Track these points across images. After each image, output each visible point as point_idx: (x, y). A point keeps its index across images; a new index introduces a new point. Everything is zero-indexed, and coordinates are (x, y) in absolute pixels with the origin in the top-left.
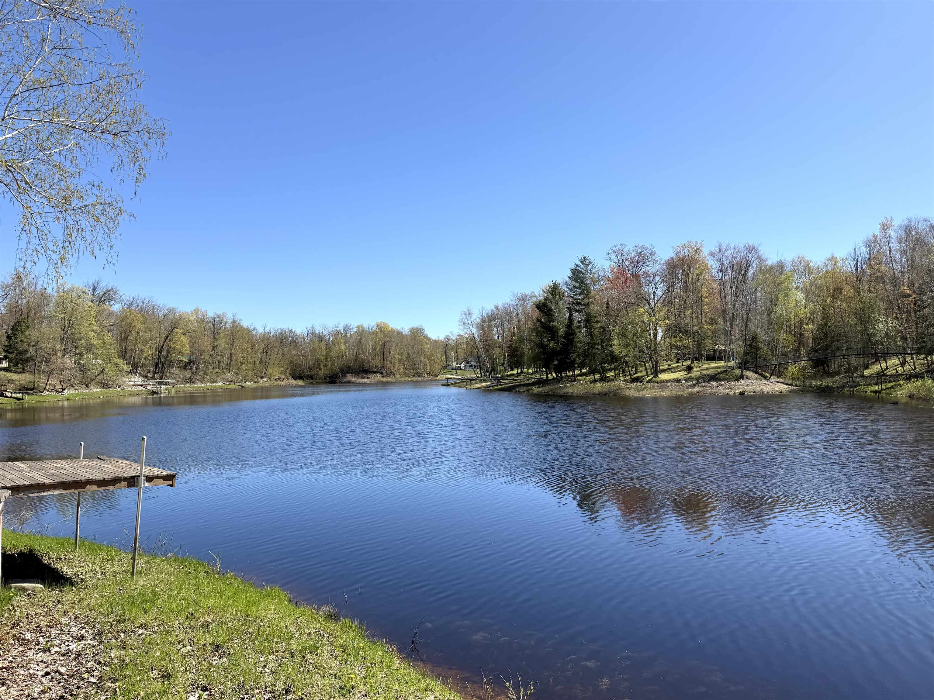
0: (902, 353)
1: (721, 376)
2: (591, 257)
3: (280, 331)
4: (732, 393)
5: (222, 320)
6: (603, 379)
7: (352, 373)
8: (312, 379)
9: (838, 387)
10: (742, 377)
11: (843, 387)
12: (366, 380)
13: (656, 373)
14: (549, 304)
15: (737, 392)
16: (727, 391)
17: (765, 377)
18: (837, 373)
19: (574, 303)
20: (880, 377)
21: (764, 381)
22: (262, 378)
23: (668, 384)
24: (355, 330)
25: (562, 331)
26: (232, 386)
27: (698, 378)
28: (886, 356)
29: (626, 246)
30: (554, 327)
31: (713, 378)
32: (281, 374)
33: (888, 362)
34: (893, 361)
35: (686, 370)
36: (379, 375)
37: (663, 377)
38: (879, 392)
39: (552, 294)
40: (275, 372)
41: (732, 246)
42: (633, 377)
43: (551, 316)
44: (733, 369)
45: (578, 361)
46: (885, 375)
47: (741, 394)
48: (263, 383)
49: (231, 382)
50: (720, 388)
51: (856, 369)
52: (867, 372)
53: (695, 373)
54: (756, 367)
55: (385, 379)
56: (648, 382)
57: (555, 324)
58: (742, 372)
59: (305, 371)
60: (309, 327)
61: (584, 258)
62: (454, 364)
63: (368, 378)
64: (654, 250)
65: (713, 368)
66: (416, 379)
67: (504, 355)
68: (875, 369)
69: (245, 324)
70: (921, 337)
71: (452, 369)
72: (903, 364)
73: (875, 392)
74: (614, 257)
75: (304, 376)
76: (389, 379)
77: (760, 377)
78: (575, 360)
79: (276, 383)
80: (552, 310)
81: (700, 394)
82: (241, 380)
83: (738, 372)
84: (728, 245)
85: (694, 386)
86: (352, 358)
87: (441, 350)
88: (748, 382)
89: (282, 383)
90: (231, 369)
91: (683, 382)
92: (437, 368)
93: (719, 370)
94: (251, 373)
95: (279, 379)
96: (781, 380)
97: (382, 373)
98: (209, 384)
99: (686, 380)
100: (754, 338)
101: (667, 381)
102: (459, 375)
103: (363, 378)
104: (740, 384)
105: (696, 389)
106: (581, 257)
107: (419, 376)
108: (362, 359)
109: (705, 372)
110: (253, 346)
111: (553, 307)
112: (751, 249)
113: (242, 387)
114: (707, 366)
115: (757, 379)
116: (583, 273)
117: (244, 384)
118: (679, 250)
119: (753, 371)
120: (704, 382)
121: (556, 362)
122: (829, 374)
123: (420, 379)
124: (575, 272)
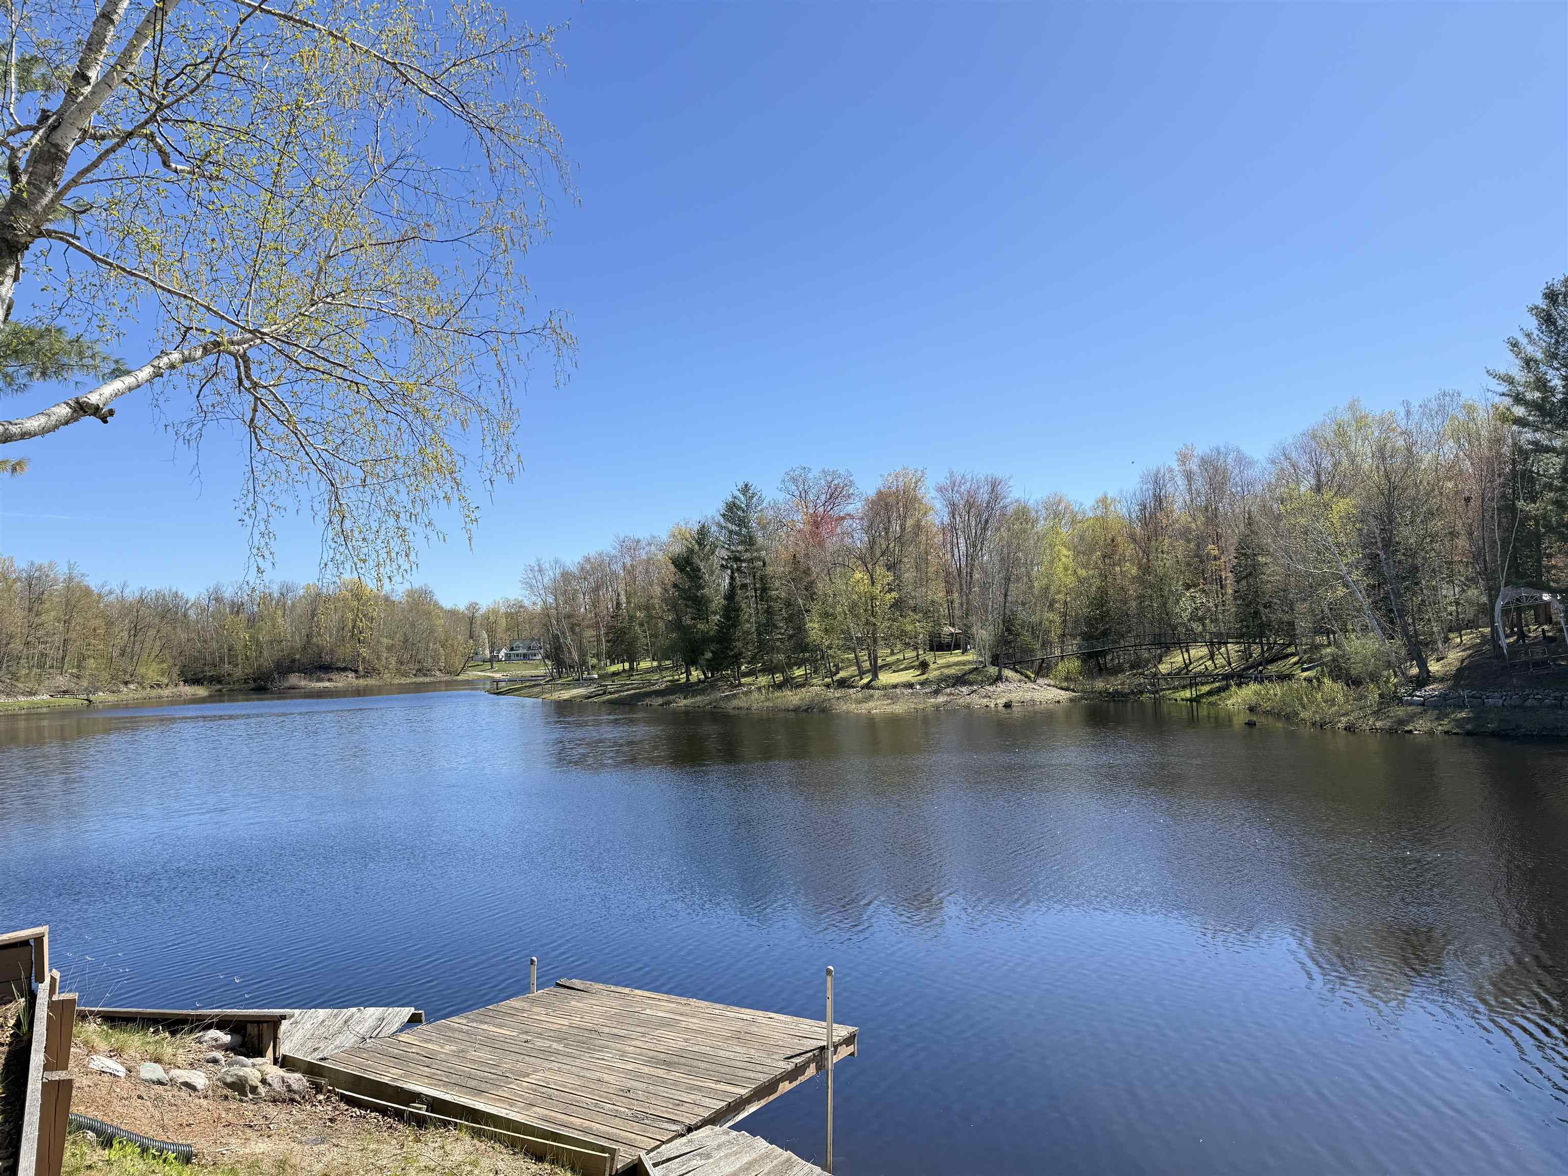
1: (971, 677)
2: (756, 485)
3: (154, 595)
4: (993, 705)
5: (47, 576)
6: (788, 683)
7: (299, 671)
8: (220, 682)
10: (999, 678)
12: (327, 684)
13: (875, 670)
14: (696, 560)
15: (1002, 701)
16: (984, 701)
17: (1030, 679)
19: (730, 558)
20: (1186, 675)
21: (1030, 685)
22: (126, 683)
23: (898, 691)
24: (301, 592)
25: (718, 604)
26: (68, 701)
27: (938, 682)
28: (1183, 644)
29: (810, 469)
30: (703, 596)
31: (960, 680)
32: (163, 675)
33: (1192, 652)
34: (1199, 651)
35: (918, 667)
36: (351, 675)
37: (885, 678)
39: (699, 544)
40: (152, 672)
41: (969, 477)
42: (834, 677)
43: (700, 578)
44: (985, 666)
45: (747, 653)
46: (1188, 672)
47: (1006, 705)
48: (129, 693)
49: (65, 692)
50: (974, 696)
51: (1147, 664)
52: (1163, 668)
53: (933, 674)
54: (1014, 664)
55: (362, 682)
56: (862, 688)
57: (706, 591)
58: (1000, 671)
59: (206, 668)
60: (212, 585)
61: (746, 486)
62: (487, 652)
63: (330, 680)
64: (851, 478)
65: (956, 664)
66: (421, 679)
67: (599, 641)
69: (93, 583)
71: (484, 661)
72: (1211, 656)
74: (793, 487)
75: (204, 678)
76: (370, 682)
77: (1023, 678)
78: (741, 654)
79: (155, 693)
80: (699, 570)
81: (948, 706)
82: (86, 689)
83: (993, 670)
84: (964, 477)
85: (936, 693)
86: (298, 643)
87: (463, 628)
88: (1011, 686)
89: (166, 692)
90: (65, 667)
91: (918, 687)
92: (458, 663)
93: (967, 668)
94: (105, 675)
95: (158, 685)
96: (1053, 682)
97: (356, 671)
98: (22, 699)
99: (922, 684)
101: (895, 686)
102: (496, 672)
103: (320, 680)
104: (999, 689)
105: (941, 699)
106: (741, 485)
107: (425, 675)
108: (318, 646)
109: (946, 671)
110: (110, 624)
111: (702, 565)
112: (994, 484)
113: (90, 701)
114: (944, 661)
115: (1020, 681)
116: (743, 510)
117: (92, 697)
118: (890, 479)
119: (1012, 669)
120: (949, 686)
121: (709, 655)
123: (427, 680)
124: (732, 507)
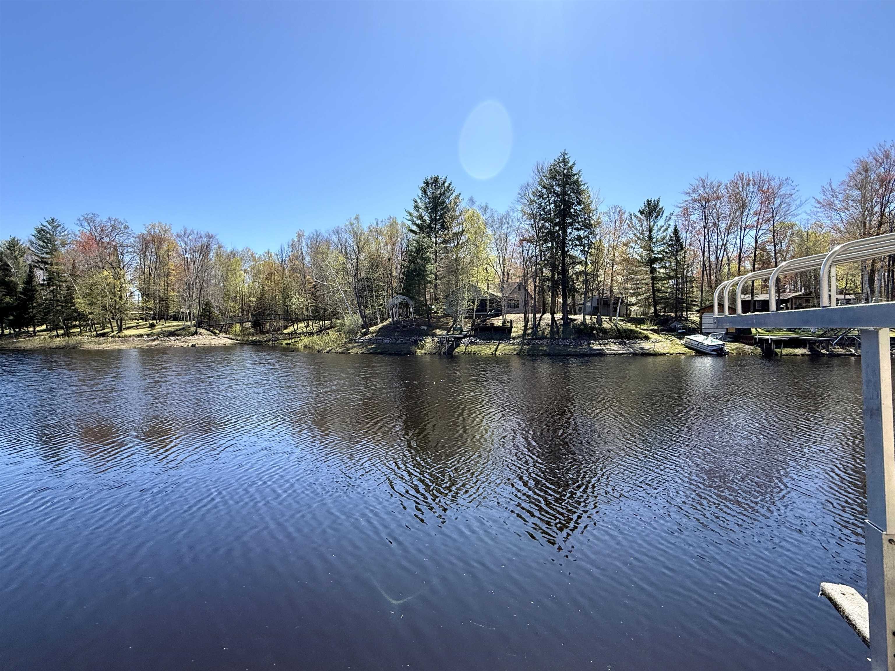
0: (308, 319)
1: (178, 332)
2: (60, 219)
4: (185, 346)
6: (67, 334)
9: (265, 341)
10: (196, 333)
11: (269, 341)
13: (120, 330)
15: (190, 345)
16: (182, 344)
17: (215, 334)
18: (268, 332)
19: (39, 262)
20: (293, 335)
21: (214, 337)
23: (132, 338)
25: (20, 287)
27: (159, 334)
28: (298, 321)
29: (98, 216)
30: (10, 282)
31: (172, 334)
33: (298, 325)
34: (302, 325)
35: (149, 327)
37: (127, 332)
38: (290, 344)
39: (10, 249)
41: (195, 232)
42: (98, 333)
43: (7, 271)
44: (190, 327)
45: (38, 316)
46: (296, 333)
47: (193, 346)
50: (177, 341)
51: (279, 329)
52: (285, 331)
53: (157, 329)
54: (209, 326)
56: (111, 337)
57: (12, 279)
58: (196, 330)
61: (52, 220)
65: (173, 326)
68: (290, 329)
70: (316, 310)
72: (307, 327)
73: (287, 344)
74: (86, 224)
77: (211, 333)
78: (34, 316)
80: (8, 266)
81: (158, 346)
83: (193, 329)
84: (192, 231)
85: (154, 340)
88: (201, 337)
91: (145, 336)
93: (178, 328)
96: (228, 336)
99: (148, 335)
100: (208, 304)
101: (130, 336)
104: (193, 338)
105: (155, 343)
106: (48, 218)
109: (165, 329)
111: (9, 263)
112: (210, 237)
114: (170, 324)
115: (208, 335)
116: (50, 234)
119: (206, 329)
120: (164, 336)
121: (11, 318)
122: (262, 332)
124: (41, 231)
